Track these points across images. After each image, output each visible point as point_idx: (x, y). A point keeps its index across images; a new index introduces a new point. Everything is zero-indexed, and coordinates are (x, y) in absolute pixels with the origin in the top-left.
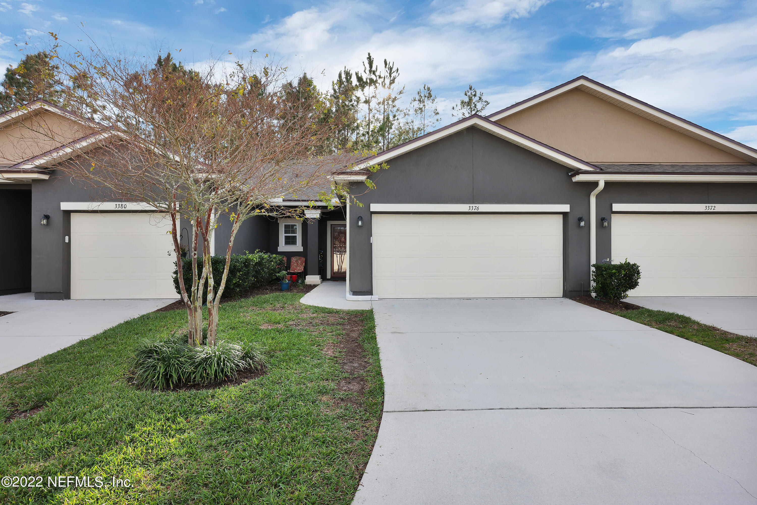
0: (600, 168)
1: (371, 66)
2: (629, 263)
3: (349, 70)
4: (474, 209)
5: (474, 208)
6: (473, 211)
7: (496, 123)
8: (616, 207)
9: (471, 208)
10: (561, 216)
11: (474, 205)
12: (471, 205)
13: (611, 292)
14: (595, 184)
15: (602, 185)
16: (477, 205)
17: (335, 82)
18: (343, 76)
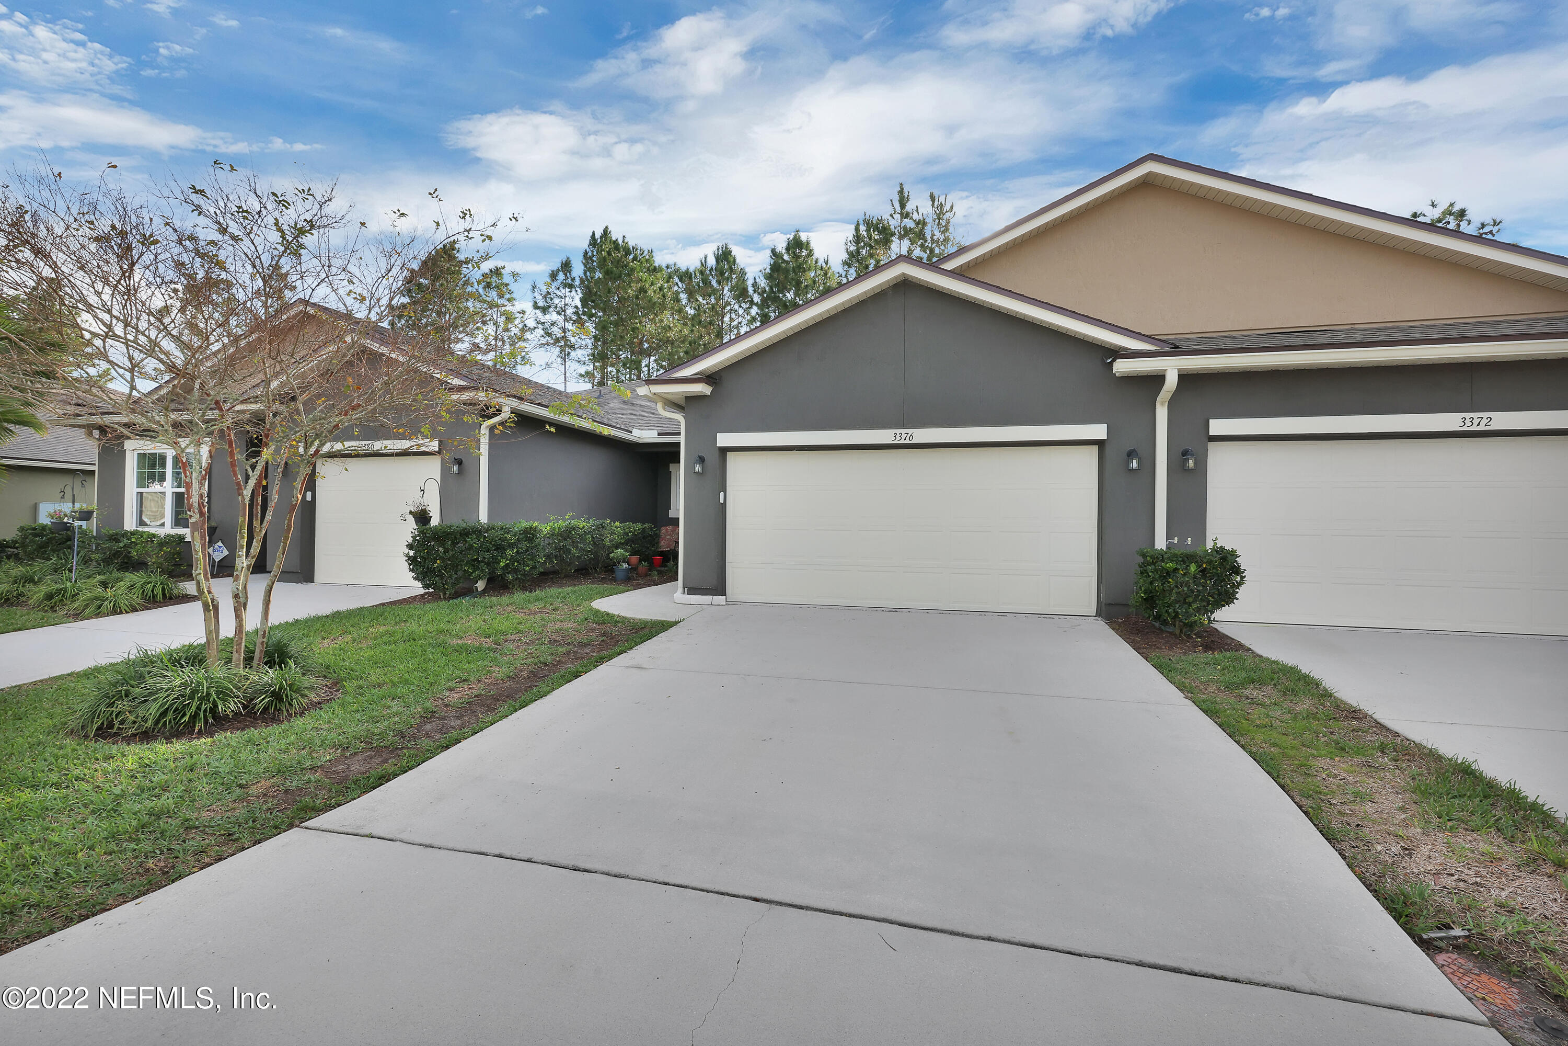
0: (1172, 344)
1: (903, 206)
2: (1222, 548)
3: (871, 217)
4: (903, 439)
5: (904, 436)
6: (902, 442)
7: (958, 274)
8: (1218, 427)
9: (898, 436)
10: (1095, 448)
11: (903, 431)
12: (898, 431)
13: (1167, 611)
14: (1158, 379)
15: (1172, 381)
16: (910, 431)
17: (851, 238)
18: (863, 228)
